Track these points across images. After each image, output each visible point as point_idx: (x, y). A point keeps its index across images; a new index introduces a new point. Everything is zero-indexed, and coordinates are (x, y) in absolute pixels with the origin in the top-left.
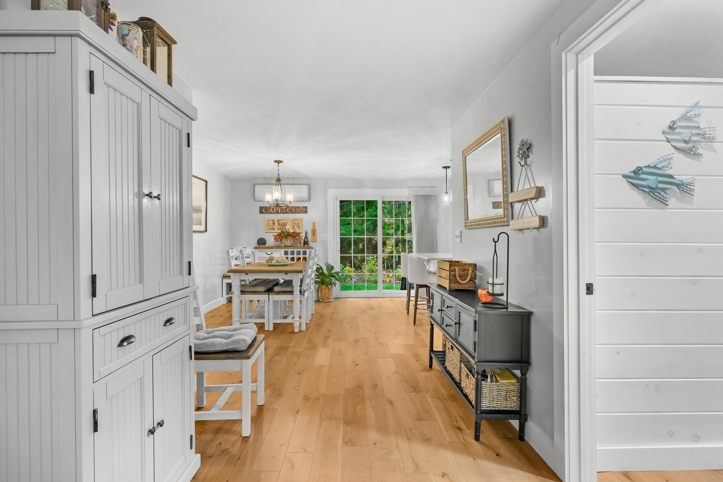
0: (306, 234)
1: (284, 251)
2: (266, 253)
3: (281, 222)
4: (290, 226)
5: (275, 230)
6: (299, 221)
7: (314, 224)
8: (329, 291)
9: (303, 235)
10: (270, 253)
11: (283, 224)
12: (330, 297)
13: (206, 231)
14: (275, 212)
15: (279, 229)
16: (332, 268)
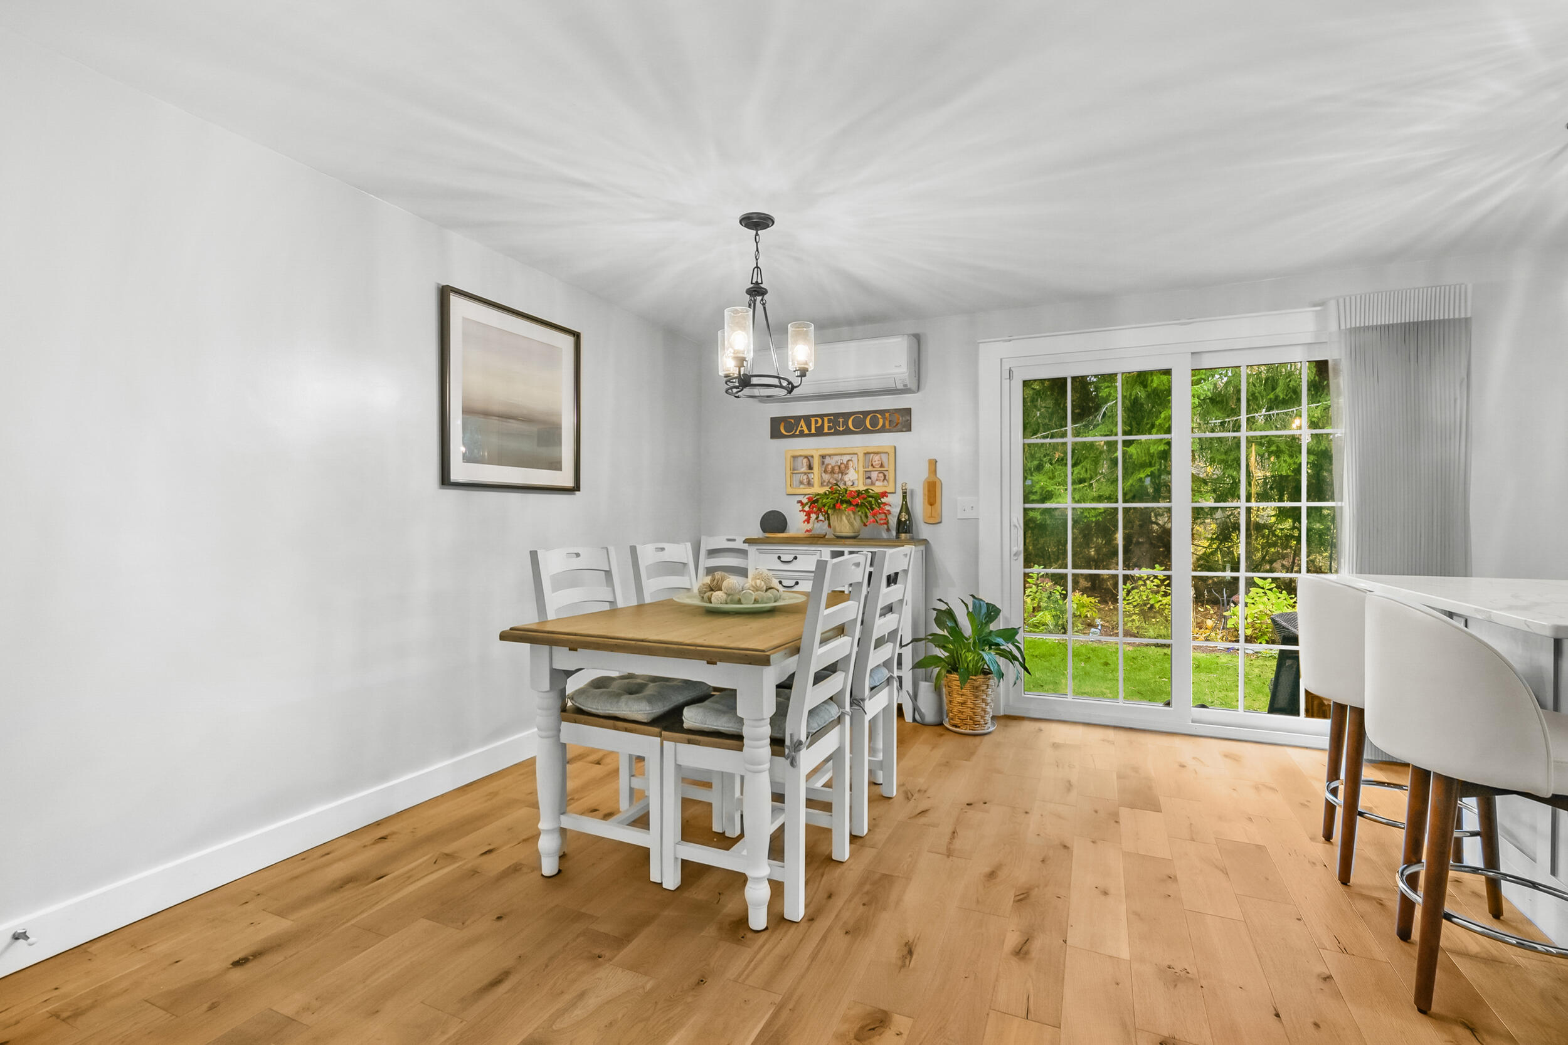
0: (904, 497)
1: (832, 551)
2: (779, 558)
3: (832, 462)
4: (858, 472)
5: (813, 486)
6: (884, 457)
7: (933, 464)
8: (977, 697)
9: (894, 503)
10: (789, 558)
11: (837, 469)
12: (978, 718)
13: (577, 488)
14: (813, 431)
15: (825, 484)
16: (993, 612)
